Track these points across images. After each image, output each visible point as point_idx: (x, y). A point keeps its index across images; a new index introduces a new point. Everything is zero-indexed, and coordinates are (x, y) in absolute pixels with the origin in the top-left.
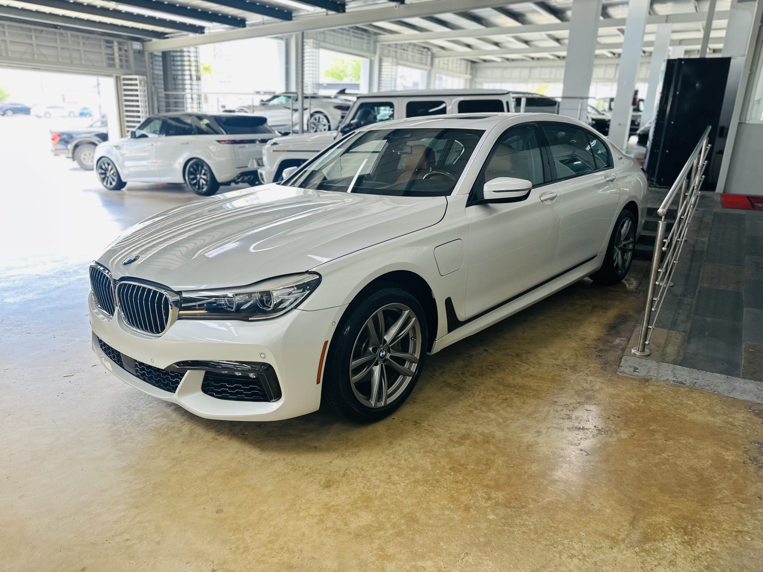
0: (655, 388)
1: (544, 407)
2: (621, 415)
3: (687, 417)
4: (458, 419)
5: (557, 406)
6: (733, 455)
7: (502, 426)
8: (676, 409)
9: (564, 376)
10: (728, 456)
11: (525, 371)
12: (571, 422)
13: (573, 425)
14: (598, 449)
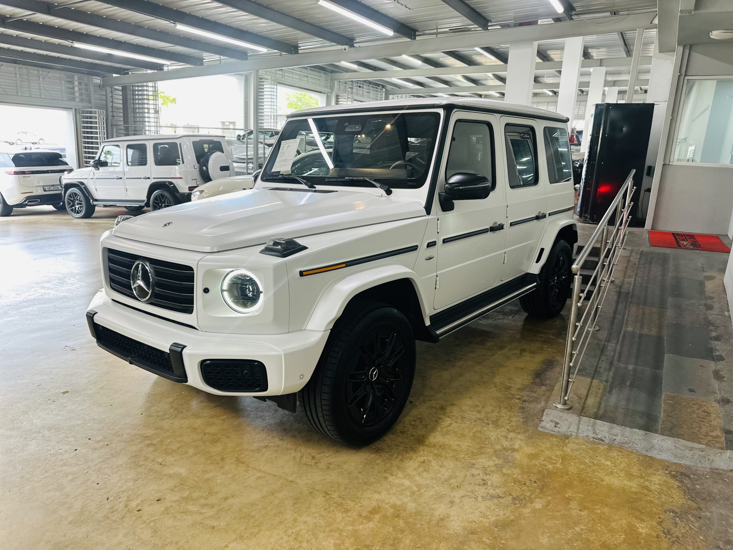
0: (575, 446)
1: (461, 471)
2: (538, 479)
3: (605, 481)
4: (372, 488)
5: (474, 470)
6: (647, 527)
7: (415, 496)
8: (594, 471)
9: (485, 432)
10: (642, 528)
11: (446, 427)
12: (486, 489)
13: (488, 493)
14: (511, 523)
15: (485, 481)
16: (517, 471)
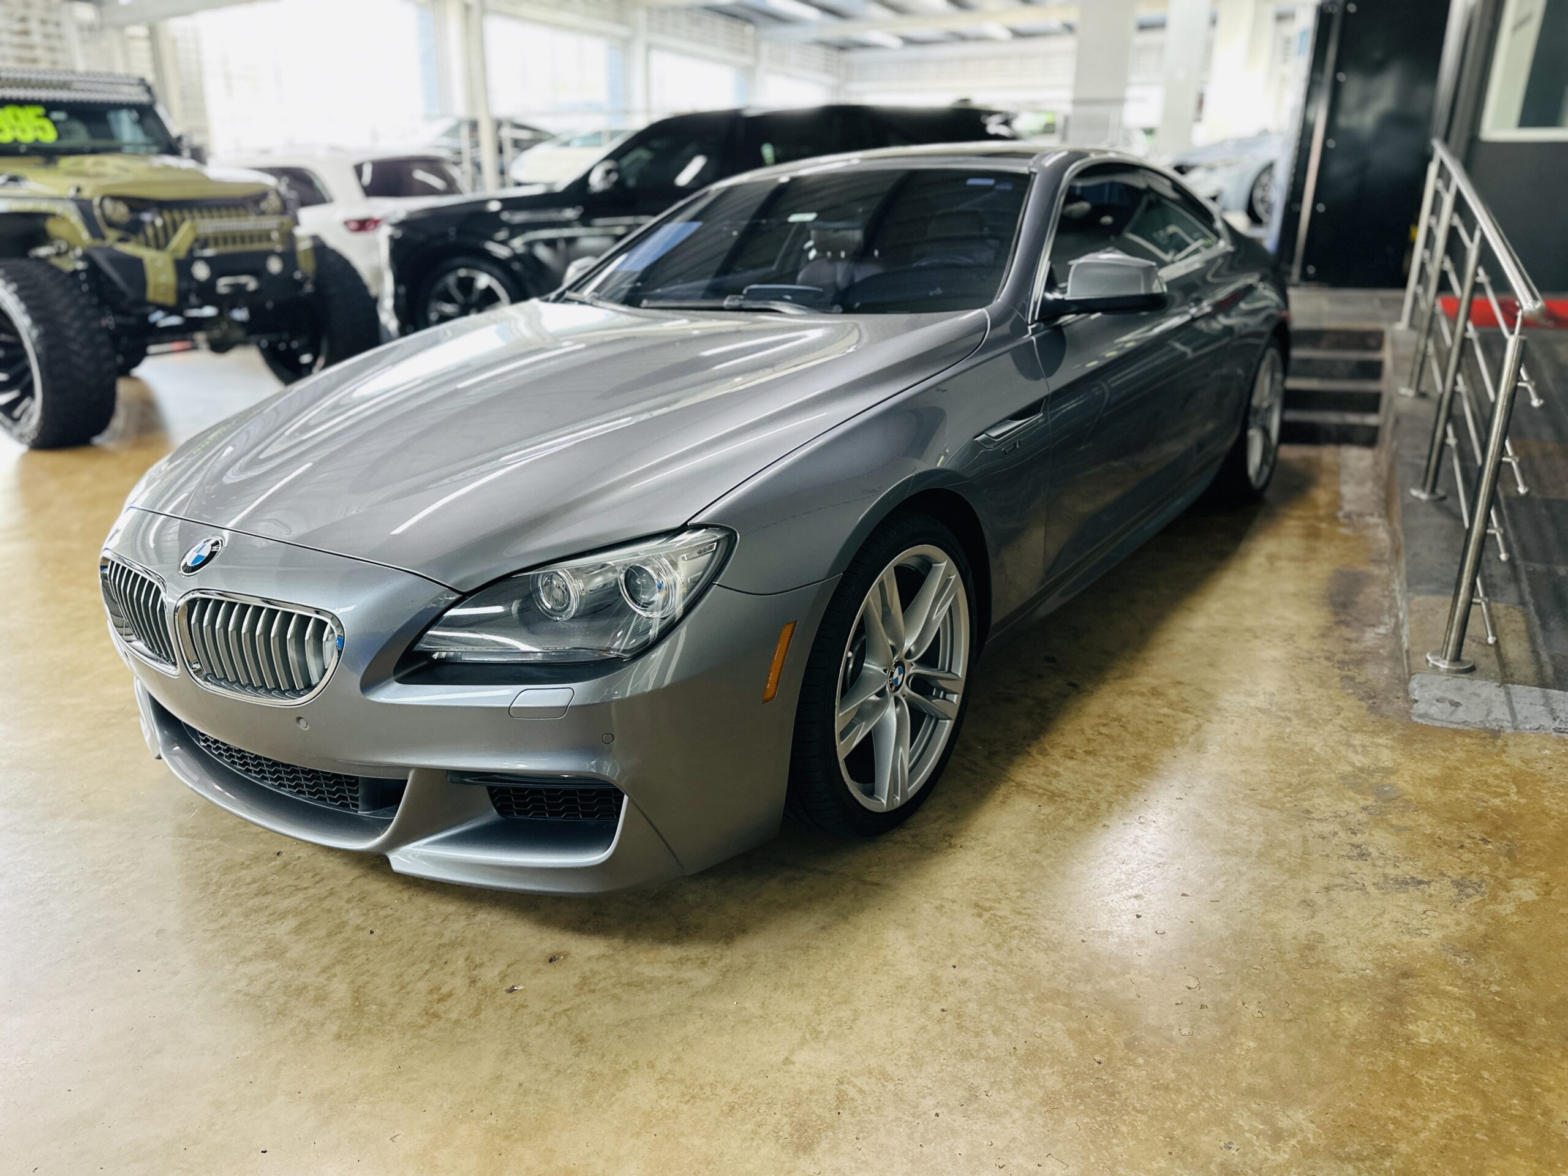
0: (1525, 753)
1: (1287, 829)
2: (1486, 833)
12: (1374, 865)
13: (1385, 876)
14: (1485, 942)
15: (1358, 847)
16: (1423, 819)
